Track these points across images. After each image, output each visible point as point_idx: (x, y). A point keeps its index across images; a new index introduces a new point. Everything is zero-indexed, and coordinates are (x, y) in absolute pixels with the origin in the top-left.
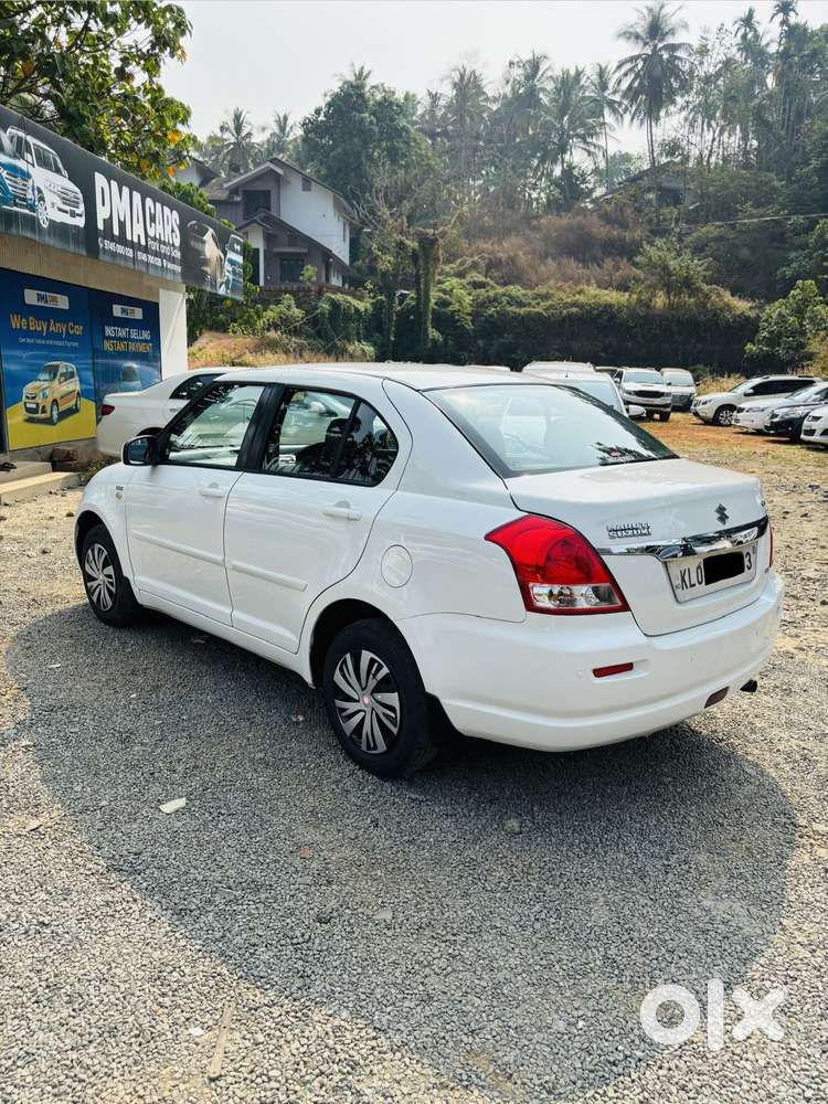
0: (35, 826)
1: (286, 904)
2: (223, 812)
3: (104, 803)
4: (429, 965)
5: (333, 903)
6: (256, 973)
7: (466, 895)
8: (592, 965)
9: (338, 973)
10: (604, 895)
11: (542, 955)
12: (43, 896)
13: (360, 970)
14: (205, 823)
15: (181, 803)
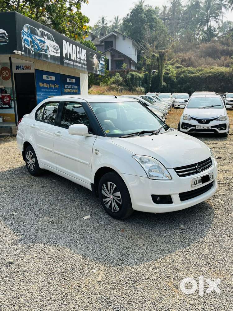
0: (51, 220)
1: (117, 243)
2: (100, 219)
3: (69, 216)
4: (156, 260)
5: (130, 244)
6: (109, 259)
7: (167, 244)
8: (203, 264)
9: (131, 260)
10: (207, 247)
11: (188, 260)
12: (54, 237)
13: (137, 260)
14: (95, 222)
15: (89, 217)
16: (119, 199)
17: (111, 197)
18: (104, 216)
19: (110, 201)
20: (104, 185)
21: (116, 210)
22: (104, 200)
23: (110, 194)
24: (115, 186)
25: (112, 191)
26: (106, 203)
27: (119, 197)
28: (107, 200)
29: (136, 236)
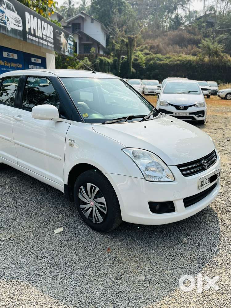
0: (9, 237)
1: (104, 272)
2: (77, 233)
3: (34, 229)
4: (162, 300)
5: (121, 272)
6: (95, 301)
7: (171, 269)
8: (226, 301)
9: (127, 302)
10: (225, 271)
11: (206, 296)
12: (13, 266)
13: (135, 301)
14: (71, 237)
15: (61, 229)
16: (103, 206)
17: (92, 203)
18: (82, 227)
19: (91, 209)
20: (82, 187)
21: (99, 221)
22: (82, 206)
23: (90, 199)
24: (98, 189)
25: (93, 196)
26: (84, 210)
27: (103, 204)
28: (87, 206)
29: (128, 258)
